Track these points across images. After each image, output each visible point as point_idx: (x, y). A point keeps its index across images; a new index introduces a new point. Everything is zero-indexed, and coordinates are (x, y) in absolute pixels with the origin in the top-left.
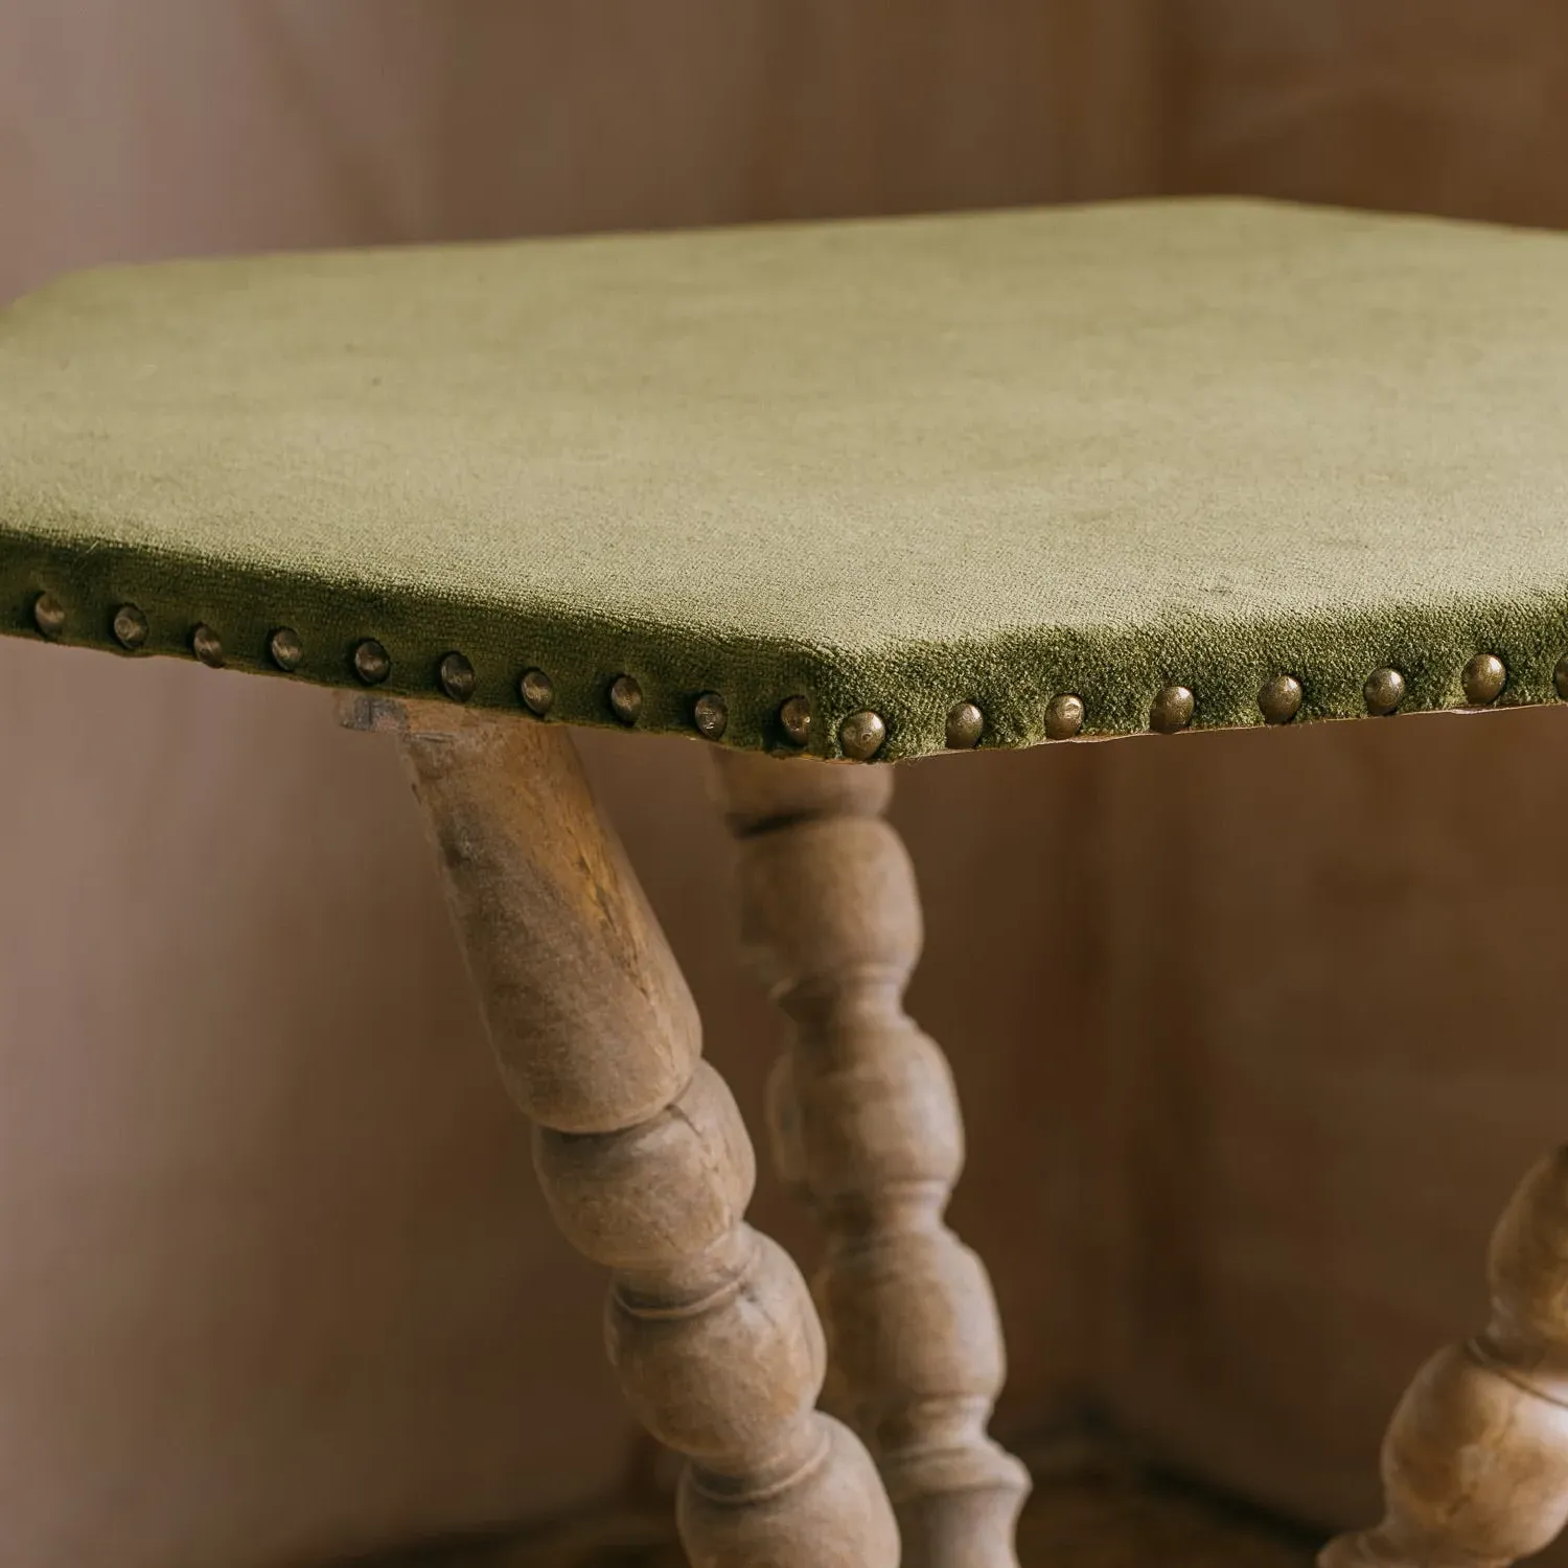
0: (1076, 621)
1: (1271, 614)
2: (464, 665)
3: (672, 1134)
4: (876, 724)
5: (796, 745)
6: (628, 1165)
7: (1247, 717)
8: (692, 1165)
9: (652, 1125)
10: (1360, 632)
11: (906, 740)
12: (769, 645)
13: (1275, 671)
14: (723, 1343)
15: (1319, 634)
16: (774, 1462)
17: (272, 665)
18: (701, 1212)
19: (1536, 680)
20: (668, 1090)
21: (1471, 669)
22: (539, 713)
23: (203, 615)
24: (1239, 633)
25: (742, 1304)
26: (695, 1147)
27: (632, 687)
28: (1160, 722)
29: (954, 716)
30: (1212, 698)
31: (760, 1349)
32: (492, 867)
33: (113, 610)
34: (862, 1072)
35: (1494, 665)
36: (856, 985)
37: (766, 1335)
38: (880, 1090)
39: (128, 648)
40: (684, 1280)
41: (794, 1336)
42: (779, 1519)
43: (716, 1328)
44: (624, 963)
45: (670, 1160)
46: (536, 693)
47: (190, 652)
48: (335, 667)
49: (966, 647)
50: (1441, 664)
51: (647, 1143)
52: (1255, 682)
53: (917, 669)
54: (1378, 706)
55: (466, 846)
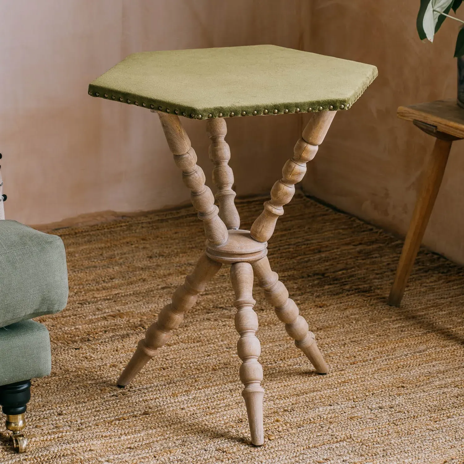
0: (222, 106)
1: (243, 105)
2: (161, 107)
3: (187, 155)
4: (201, 116)
5: (192, 118)
6: (182, 159)
7: (240, 116)
8: (189, 159)
9: (185, 154)
10: (252, 107)
11: (203, 117)
12: (190, 107)
13: (243, 111)
14: (193, 178)
15: (247, 107)
16: (200, 191)
17: (143, 106)
18: (190, 164)
19: (271, 112)
20: (187, 151)
21: (264, 111)
22: (168, 113)
23: (136, 101)
24: (239, 107)
25: (196, 174)
26: (190, 157)
27: (177, 111)
28: (231, 116)
29: (209, 115)
30: (236, 114)
31: (197, 179)
32: (168, 127)
33: (127, 100)
34: (219, 147)
35: (267, 111)
36: (219, 137)
37: (198, 177)
38: (220, 149)
39: (129, 103)
40: (189, 171)
41: (201, 177)
42: (200, 197)
43: (192, 176)
44: (181, 137)
45: (187, 158)
46: (168, 111)
47: (135, 104)
48: (149, 107)
49: (210, 108)
50: (260, 110)
51: (184, 156)
52: (241, 112)
53: (205, 110)
54: (254, 114)
55: (165, 125)
